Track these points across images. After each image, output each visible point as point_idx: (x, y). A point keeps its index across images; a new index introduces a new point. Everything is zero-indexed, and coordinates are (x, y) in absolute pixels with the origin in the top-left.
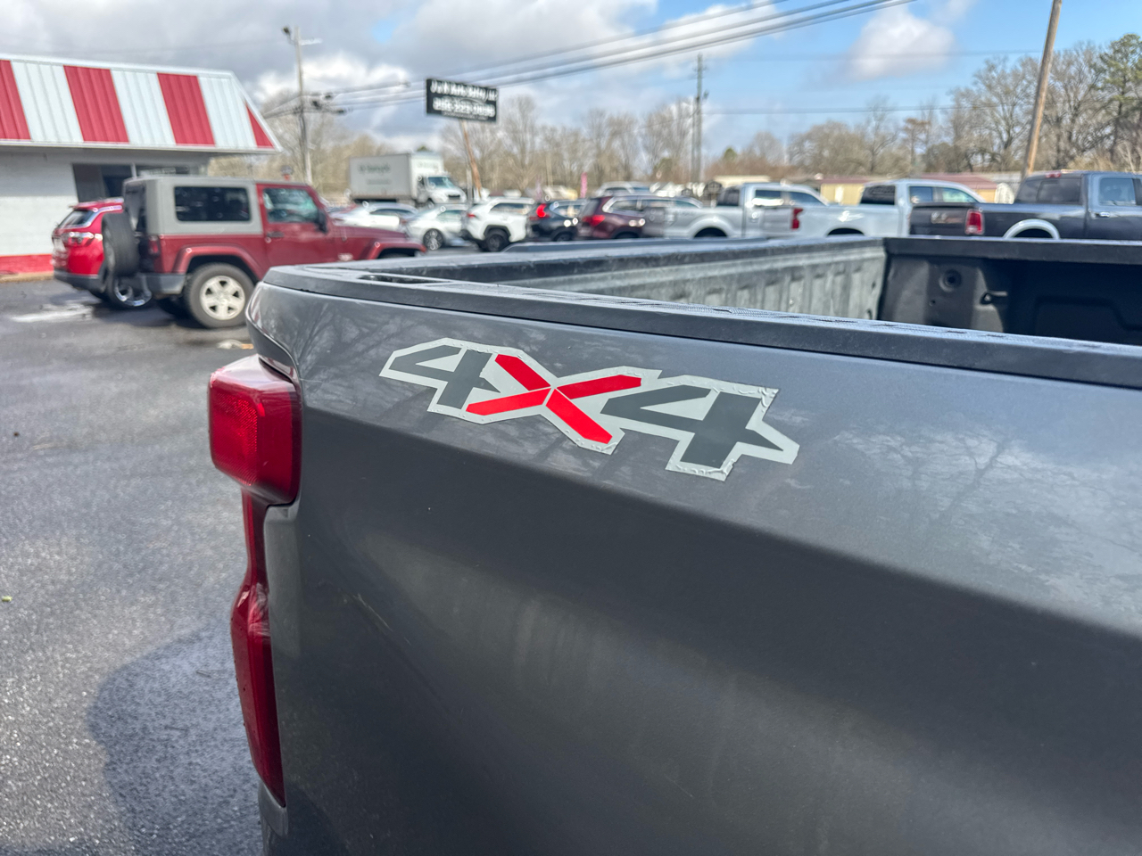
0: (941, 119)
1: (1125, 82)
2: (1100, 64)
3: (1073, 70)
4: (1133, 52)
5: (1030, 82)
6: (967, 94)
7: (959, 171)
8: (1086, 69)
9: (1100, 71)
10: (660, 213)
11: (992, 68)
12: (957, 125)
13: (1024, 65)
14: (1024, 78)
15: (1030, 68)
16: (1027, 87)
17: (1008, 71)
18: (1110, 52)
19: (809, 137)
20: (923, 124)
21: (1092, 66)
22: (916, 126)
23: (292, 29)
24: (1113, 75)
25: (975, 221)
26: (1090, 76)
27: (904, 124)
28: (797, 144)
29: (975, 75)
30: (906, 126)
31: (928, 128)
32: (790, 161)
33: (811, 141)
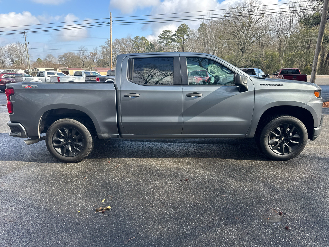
0: (99, 53)
1: (138, 47)
2: (133, 42)
3: (127, 43)
4: (139, 40)
5: (119, 45)
6: (104, 47)
7: (106, 67)
8: (130, 43)
9: (133, 44)
10: (21, 78)
12: (103, 54)
13: (116, 41)
14: (117, 44)
15: (118, 42)
16: (118, 46)
17: (113, 42)
18: (134, 39)
20: (95, 54)
21: (131, 43)
22: (93, 55)
24: (136, 45)
25: (98, 80)
26: (131, 45)
27: (90, 54)
28: (61, 58)
29: (105, 43)
30: (91, 55)
31: (96, 55)
32: (59, 62)
33: (65, 57)
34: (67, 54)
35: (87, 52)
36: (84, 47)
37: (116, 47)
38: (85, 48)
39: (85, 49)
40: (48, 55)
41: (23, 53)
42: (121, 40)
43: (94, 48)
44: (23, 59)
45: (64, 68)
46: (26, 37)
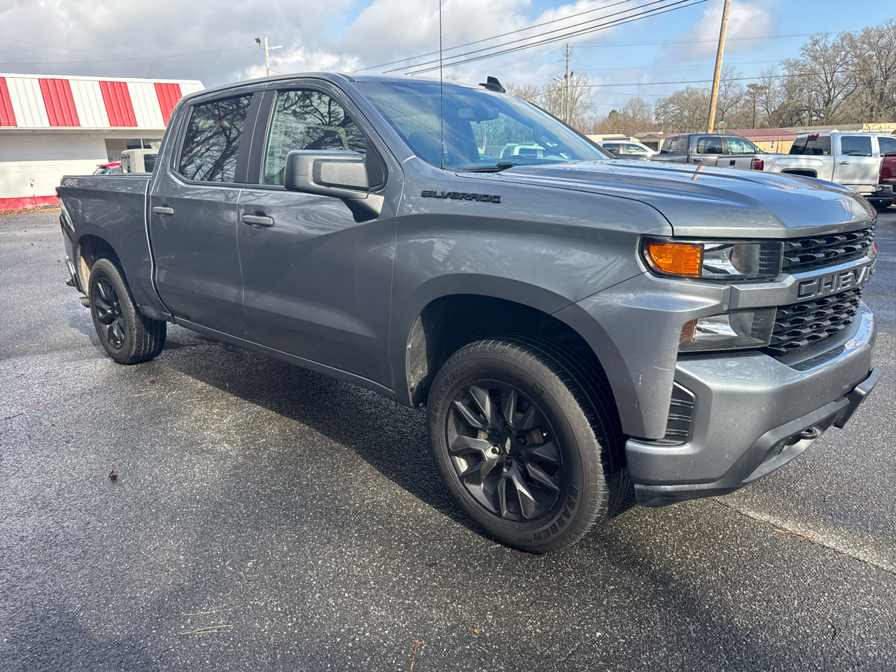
0: (777, 84)
6: (795, 64)
11: (816, 43)
12: (790, 88)
13: (841, 40)
14: (842, 49)
15: (848, 41)
16: (846, 57)
17: (829, 45)
19: (671, 100)
20: (762, 88)
22: (758, 90)
23: (261, 40)
27: (747, 89)
28: (663, 106)
29: (803, 49)
30: (748, 91)
31: (767, 91)
32: (656, 119)
33: (674, 103)
34: (680, 94)
35: (740, 81)
36: (731, 71)
37: (838, 60)
38: (734, 72)
39: (734, 77)
40: (632, 99)
41: (577, 99)
42: (863, 33)
43: (765, 72)
44: (575, 114)
45: (649, 133)
46: (569, 58)
